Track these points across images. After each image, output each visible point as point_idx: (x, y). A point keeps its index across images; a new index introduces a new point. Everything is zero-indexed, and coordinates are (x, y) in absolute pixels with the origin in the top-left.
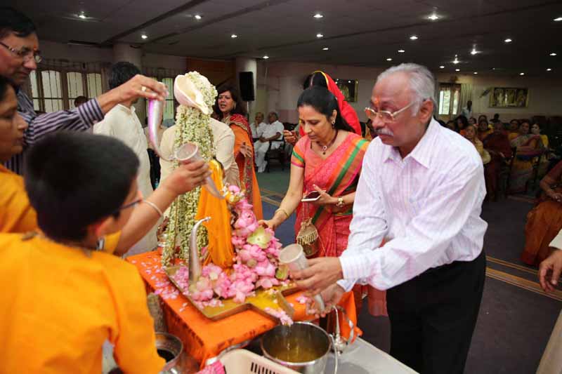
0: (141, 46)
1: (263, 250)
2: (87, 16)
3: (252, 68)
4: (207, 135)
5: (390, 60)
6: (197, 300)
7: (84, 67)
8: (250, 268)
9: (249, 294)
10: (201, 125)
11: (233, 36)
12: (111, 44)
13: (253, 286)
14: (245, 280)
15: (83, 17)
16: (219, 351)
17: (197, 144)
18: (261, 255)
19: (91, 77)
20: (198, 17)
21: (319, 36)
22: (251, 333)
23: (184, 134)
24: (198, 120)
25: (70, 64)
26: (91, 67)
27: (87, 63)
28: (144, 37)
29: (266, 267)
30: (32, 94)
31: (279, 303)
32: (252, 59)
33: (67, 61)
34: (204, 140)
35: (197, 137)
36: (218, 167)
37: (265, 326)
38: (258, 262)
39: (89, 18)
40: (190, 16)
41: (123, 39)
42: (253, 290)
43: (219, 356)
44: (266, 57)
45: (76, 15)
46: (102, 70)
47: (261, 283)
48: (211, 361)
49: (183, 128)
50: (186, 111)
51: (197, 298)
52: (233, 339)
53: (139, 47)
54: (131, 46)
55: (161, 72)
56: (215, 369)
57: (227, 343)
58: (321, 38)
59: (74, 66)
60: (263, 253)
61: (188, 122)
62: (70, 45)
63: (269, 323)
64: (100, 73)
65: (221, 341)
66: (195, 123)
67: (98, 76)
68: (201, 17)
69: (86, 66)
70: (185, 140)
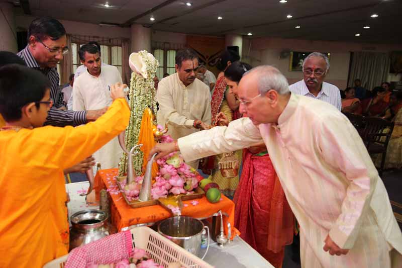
0: (150, 26)
1: (176, 169)
2: (110, 5)
3: (239, 43)
4: (150, 92)
5: (358, 35)
6: (128, 196)
7: (110, 41)
8: (166, 179)
9: (162, 197)
10: (146, 85)
11: (219, 18)
12: (129, 25)
13: (166, 192)
14: (160, 187)
15: (107, 6)
16: (130, 224)
17: (142, 97)
18: (174, 172)
19: (114, 49)
20: (189, 4)
21: (289, 16)
22: (152, 217)
23: (134, 91)
24: (143, 82)
25: (101, 39)
26: (115, 41)
27: (112, 39)
28: (152, 19)
29: (177, 180)
30: (72, 61)
31: (178, 204)
32: (239, 35)
33: (98, 37)
34: (147, 95)
35: (142, 93)
36: (150, 112)
37: (163, 214)
38: (172, 176)
39: (111, 6)
40: (183, 4)
41: (137, 21)
42: (166, 194)
43: (130, 227)
44: (250, 34)
45: (102, 5)
46: (123, 44)
47: (173, 190)
48: (125, 229)
49: (134, 87)
50: (136, 76)
51: (128, 195)
52: (140, 218)
53: (149, 27)
54: (144, 26)
55: (167, 46)
56: (125, 234)
57: (135, 220)
58: (291, 19)
59: (103, 41)
60: (175, 170)
61: (137, 83)
62: (101, 26)
63: (166, 213)
64: (121, 46)
65: (132, 218)
66: (142, 84)
67: (120, 48)
68: (191, 4)
69: (111, 41)
70: (135, 95)
